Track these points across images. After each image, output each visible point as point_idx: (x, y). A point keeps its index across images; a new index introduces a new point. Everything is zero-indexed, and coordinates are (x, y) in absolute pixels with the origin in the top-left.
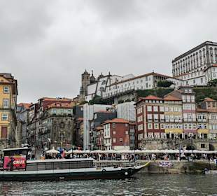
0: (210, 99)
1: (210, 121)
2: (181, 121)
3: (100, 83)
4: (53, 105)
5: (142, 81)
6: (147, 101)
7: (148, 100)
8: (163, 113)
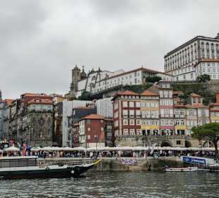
0: (195, 95)
1: (188, 118)
2: (158, 117)
3: (90, 79)
4: (33, 100)
5: (131, 77)
6: (122, 97)
7: (124, 96)
8: (139, 109)
